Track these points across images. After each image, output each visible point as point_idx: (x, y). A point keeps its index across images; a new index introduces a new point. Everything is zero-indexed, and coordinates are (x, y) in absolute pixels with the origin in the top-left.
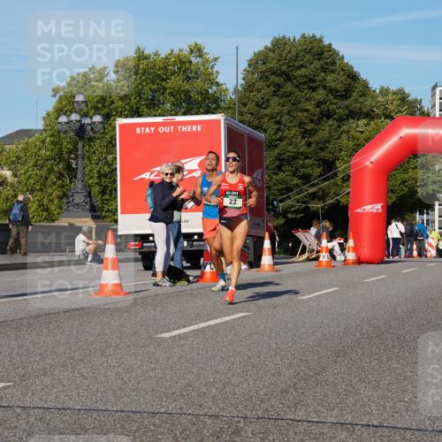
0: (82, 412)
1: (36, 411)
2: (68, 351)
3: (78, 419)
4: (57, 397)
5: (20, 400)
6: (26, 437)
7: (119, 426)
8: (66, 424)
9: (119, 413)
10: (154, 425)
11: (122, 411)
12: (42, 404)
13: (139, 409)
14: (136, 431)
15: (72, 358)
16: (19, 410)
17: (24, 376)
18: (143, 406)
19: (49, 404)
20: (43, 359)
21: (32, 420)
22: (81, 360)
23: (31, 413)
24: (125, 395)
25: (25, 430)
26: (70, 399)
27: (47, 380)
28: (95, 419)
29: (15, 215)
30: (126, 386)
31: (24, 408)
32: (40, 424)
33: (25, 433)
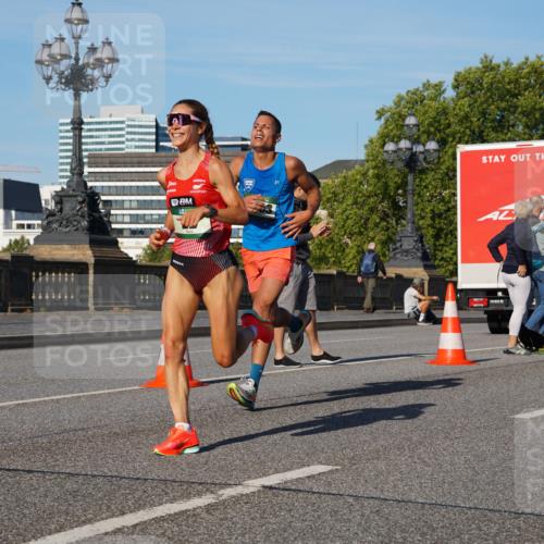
0: (427, 506)
1: (371, 501)
2: (404, 431)
3: (423, 515)
4: (395, 486)
5: (351, 487)
6: (362, 532)
7: (473, 526)
8: (409, 521)
9: (473, 511)
10: (519, 529)
11: (475, 508)
12: (378, 494)
13: (497, 508)
14: (496, 535)
15: (410, 439)
16: (351, 500)
17: (353, 457)
18: (503, 503)
19: (386, 495)
20: (375, 439)
21: (367, 512)
22: (421, 443)
23: (366, 504)
24: (479, 488)
25: (360, 524)
26: (411, 490)
27: (382, 465)
28: (444, 516)
29: (367, 266)
30: (478, 477)
31: (357, 498)
32: (377, 518)
33: (361, 528)
